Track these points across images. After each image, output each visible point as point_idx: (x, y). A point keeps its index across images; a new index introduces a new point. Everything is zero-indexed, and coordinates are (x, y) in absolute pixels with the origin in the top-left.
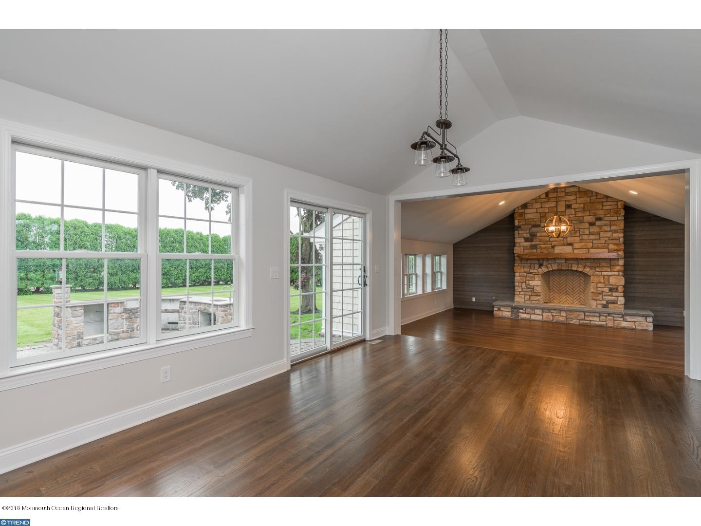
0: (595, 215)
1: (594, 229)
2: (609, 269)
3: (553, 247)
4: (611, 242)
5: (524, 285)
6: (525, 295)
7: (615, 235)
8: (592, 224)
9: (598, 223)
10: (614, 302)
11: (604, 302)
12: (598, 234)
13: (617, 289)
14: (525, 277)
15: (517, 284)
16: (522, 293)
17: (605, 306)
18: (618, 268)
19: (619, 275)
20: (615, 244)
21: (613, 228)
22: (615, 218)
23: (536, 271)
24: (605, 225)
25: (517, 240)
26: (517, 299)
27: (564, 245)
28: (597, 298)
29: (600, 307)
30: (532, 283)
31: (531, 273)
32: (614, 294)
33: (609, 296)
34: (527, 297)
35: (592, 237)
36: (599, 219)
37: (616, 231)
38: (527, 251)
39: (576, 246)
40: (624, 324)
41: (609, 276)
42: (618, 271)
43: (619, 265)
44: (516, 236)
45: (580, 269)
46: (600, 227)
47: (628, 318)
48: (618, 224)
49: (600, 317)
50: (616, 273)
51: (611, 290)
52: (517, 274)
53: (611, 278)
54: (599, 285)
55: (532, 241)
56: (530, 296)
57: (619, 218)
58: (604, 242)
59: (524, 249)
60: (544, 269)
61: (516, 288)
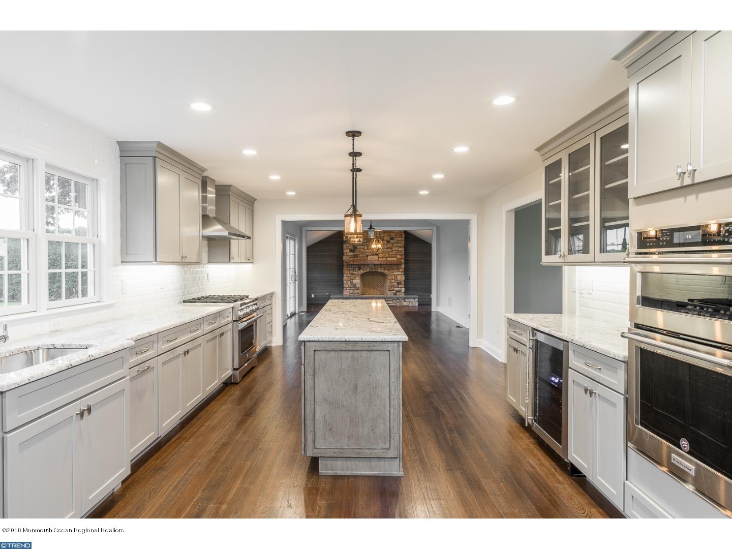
0: (390, 236)
1: (390, 245)
2: (397, 271)
3: (367, 256)
4: (398, 253)
5: (349, 283)
6: (350, 290)
7: (400, 249)
8: (388, 242)
9: (391, 241)
10: (399, 291)
11: (395, 292)
12: (392, 248)
13: (401, 283)
14: (350, 277)
15: (345, 282)
16: (348, 289)
17: (395, 294)
18: (401, 270)
20: (400, 255)
21: (399, 245)
22: (400, 239)
23: (357, 273)
24: (395, 243)
25: (345, 251)
26: (345, 293)
27: (373, 255)
28: (391, 290)
29: (392, 294)
30: (354, 281)
31: (354, 274)
32: (399, 286)
33: (397, 287)
34: (352, 291)
35: (389, 250)
36: (392, 239)
37: (400, 247)
38: (351, 259)
39: (380, 255)
41: (397, 275)
43: (402, 268)
44: (345, 247)
45: (382, 271)
46: (392, 244)
47: (407, 300)
48: (401, 242)
50: (401, 273)
51: (398, 284)
52: (345, 275)
54: (392, 281)
55: (354, 252)
56: (353, 290)
57: (402, 239)
58: (394, 253)
59: (349, 257)
60: (362, 272)
61: (344, 285)
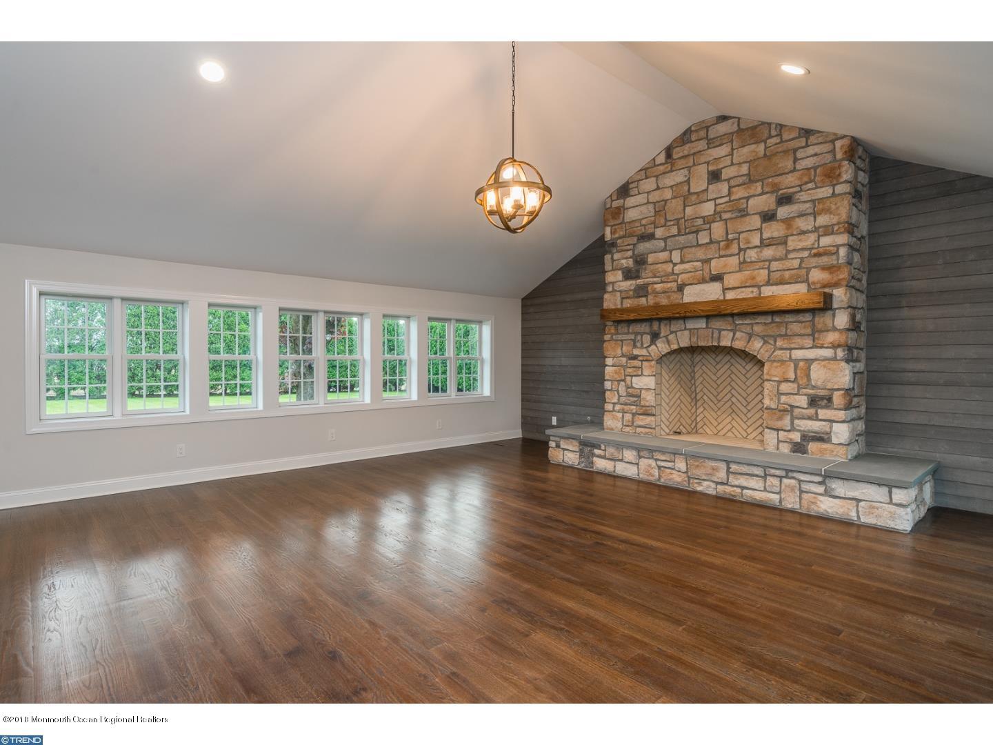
0: (775, 188)
1: (774, 230)
2: (808, 342)
3: (681, 289)
4: (814, 261)
5: (622, 389)
6: (624, 412)
7: (826, 241)
8: (768, 217)
9: (783, 212)
10: (822, 438)
11: (796, 437)
12: (783, 242)
13: (830, 399)
14: (625, 367)
15: (608, 385)
16: (618, 407)
17: (799, 448)
18: (832, 337)
19: (835, 359)
20: (824, 268)
21: (822, 220)
22: (825, 192)
23: (644, 352)
24: (802, 215)
25: (610, 277)
26: (609, 421)
27: (703, 281)
28: (779, 424)
29: (785, 448)
30: (638, 382)
31: (635, 358)
32: (823, 413)
33: (810, 418)
34: (628, 417)
35: (768, 252)
36: (785, 200)
37: (828, 230)
38: (628, 304)
39: (730, 280)
40: (827, 506)
41: (809, 362)
42: (834, 346)
43: (834, 329)
44: (608, 267)
45: (738, 345)
46: (788, 222)
47: (839, 487)
48: (833, 207)
49: (765, 477)
50: (828, 353)
51: (814, 402)
52: (609, 361)
53: (814, 367)
54: (785, 387)
55: (637, 277)
56: (634, 415)
57: (839, 189)
58: (796, 263)
59: (623, 298)
60: (662, 347)
61: (608, 394)
